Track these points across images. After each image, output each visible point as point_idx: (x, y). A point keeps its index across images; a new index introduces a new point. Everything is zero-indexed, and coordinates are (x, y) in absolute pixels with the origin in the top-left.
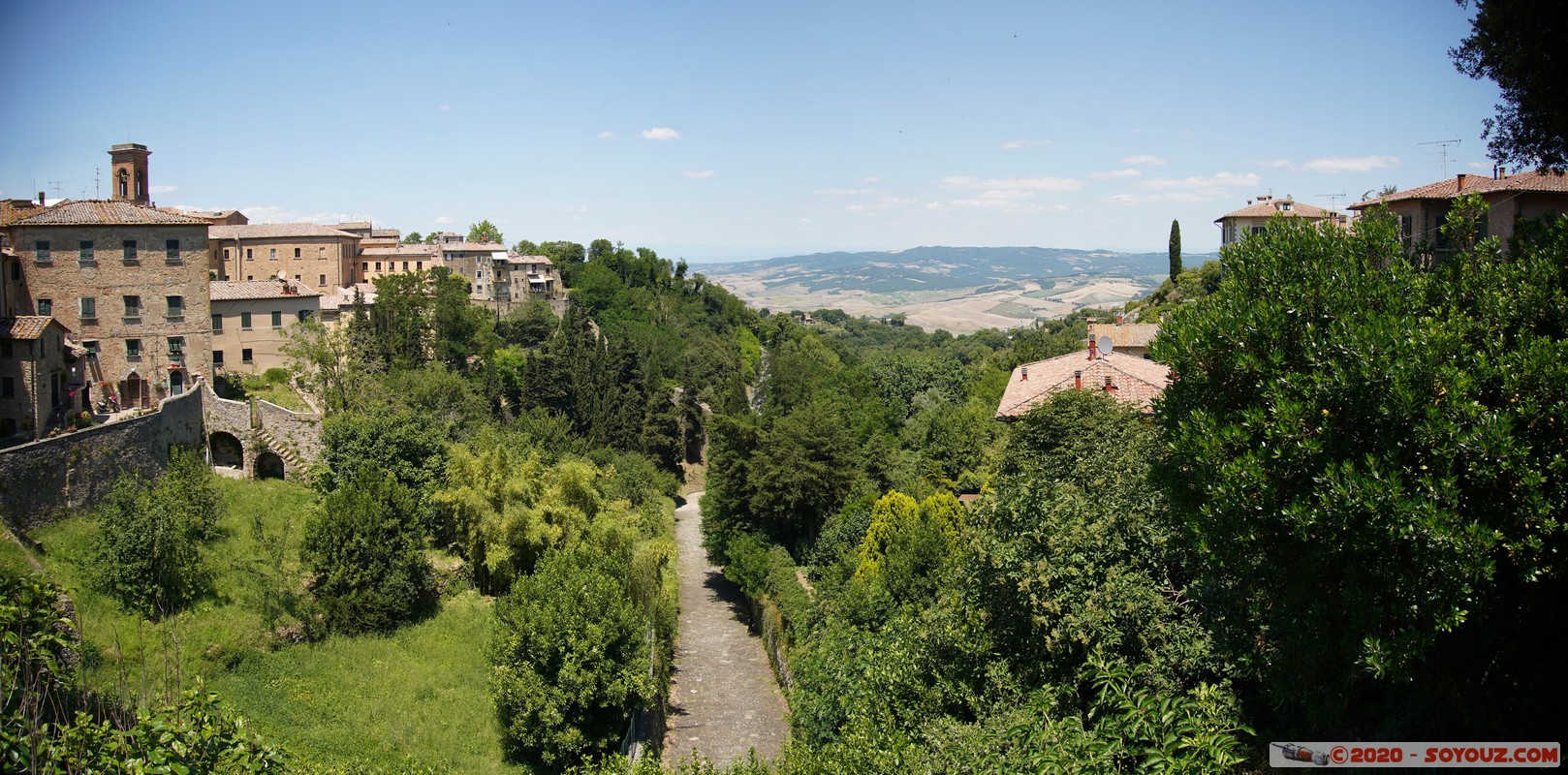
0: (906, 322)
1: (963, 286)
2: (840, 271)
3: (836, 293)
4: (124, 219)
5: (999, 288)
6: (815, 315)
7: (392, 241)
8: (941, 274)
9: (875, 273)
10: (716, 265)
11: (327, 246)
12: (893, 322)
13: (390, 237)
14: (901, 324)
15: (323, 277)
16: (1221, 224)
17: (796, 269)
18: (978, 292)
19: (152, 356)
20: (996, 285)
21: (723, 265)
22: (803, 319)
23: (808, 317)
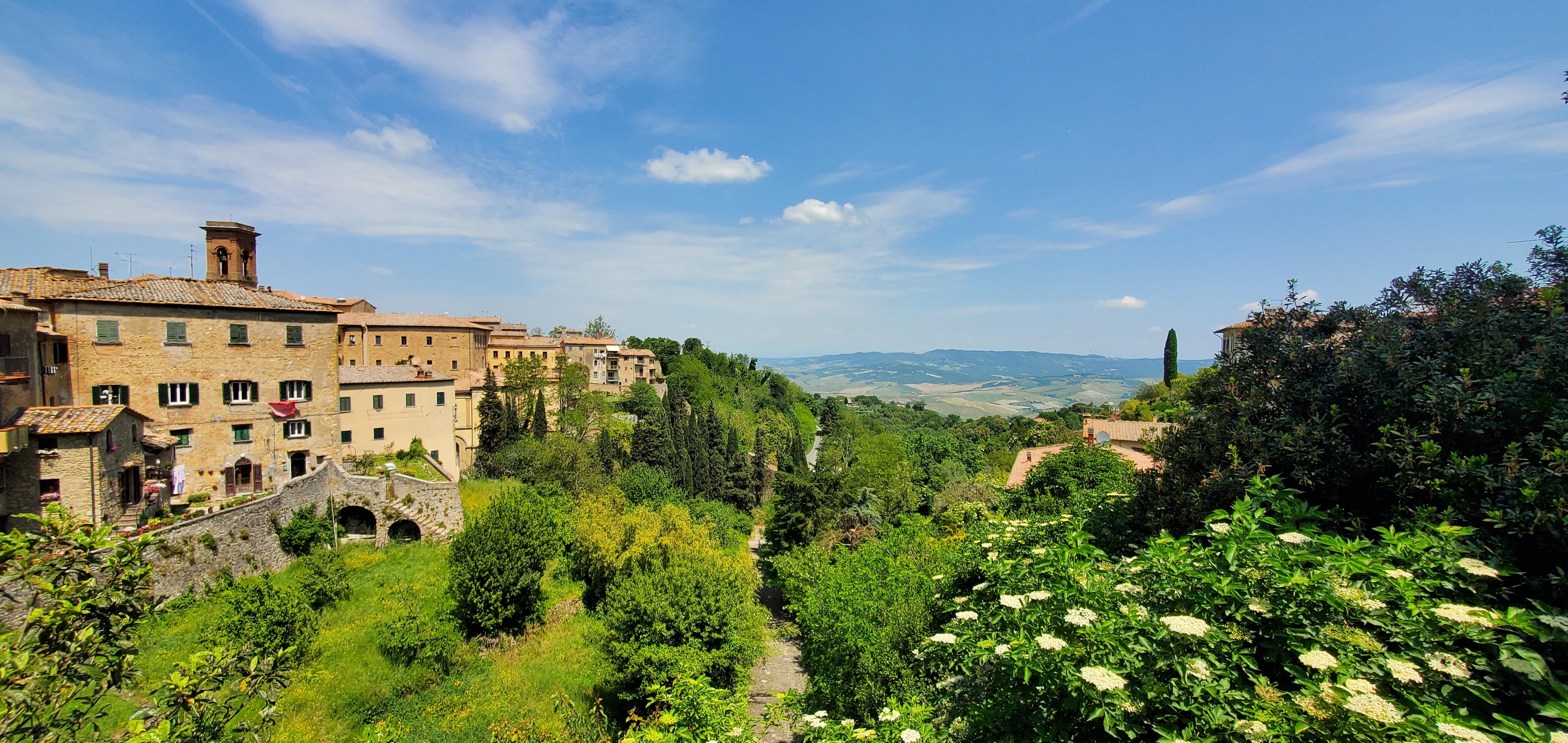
0: (925, 408)
1: (971, 382)
2: (874, 367)
3: (870, 383)
4: (230, 302)
5: (1001, 384)
6: (856, 400)
7: (521, 333)
8: (954, 371)
9: (902, 369)
10: (781, 359)
11: (459, 335)
12: (915, 408)
13: (519, 330)
14: (921, 409)
15: (455, 363)
16: (1221, 335)
17: (841, 364)
18: (984, 386)
19: (268, 441)
20: (999, 382)
21: (786, 360)
22: (846, 402)
23: (849, 401)
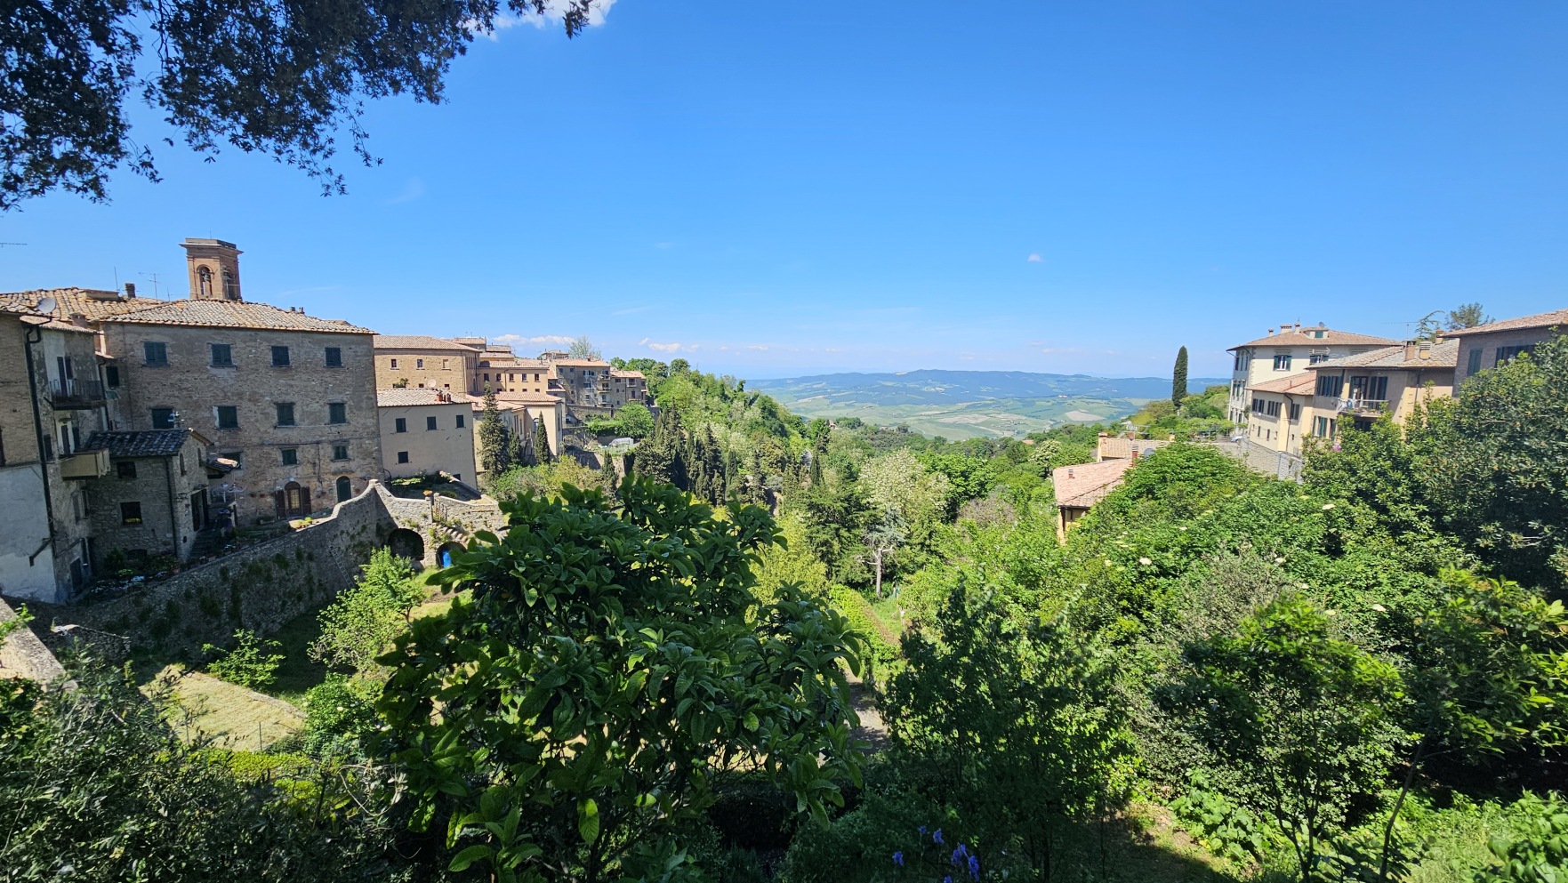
2: (855, 388)
3: (850, 405)
4: (270, 323)
5: (985, 405)
6: (837, 422)
7: (508, 356)
8: (937, 392)
9: (883, 390)
11: (450, 358)
12: (899, 430)
13: (508, 353)
15: (447, 386)
16: (1234, 352)
19: (314, 464)
20: (983, 402)
23: (832, 424)
